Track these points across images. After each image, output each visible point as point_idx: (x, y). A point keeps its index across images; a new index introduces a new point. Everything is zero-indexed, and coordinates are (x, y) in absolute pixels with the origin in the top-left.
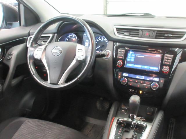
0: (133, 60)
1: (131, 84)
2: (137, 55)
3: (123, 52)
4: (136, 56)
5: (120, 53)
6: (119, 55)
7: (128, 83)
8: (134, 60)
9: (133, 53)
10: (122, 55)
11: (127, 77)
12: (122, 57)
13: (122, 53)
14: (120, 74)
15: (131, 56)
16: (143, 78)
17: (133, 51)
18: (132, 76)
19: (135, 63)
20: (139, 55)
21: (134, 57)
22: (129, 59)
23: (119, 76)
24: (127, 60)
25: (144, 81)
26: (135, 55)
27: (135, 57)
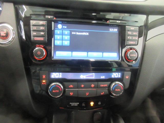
0: (67, 43)
1: (71, 94)
2: (74, 31)
3: (43, 25)
4: (73, 33)
5: (35, 28)
6: (35, 33)
7: (64, 91)
8: (69, 42)
9: (66, 27)
10: (42, 33)
11: (61, 81)
12: (42, 39)
13: (42, 28)
14: (44, 76)
15: (62, 34)
16: (92, 76)
17: (63, 23)
18: (71, 76)
19: (72, 47)
20: (79, 32)
21: (69, 37)
22: (57, 41)
23: (44, 81)
24: (56, 44)
25: (96, 83)
26: (71, 32)
27: (71, 35)
